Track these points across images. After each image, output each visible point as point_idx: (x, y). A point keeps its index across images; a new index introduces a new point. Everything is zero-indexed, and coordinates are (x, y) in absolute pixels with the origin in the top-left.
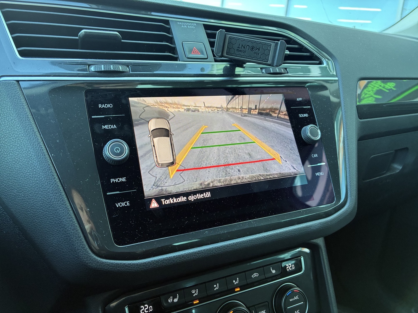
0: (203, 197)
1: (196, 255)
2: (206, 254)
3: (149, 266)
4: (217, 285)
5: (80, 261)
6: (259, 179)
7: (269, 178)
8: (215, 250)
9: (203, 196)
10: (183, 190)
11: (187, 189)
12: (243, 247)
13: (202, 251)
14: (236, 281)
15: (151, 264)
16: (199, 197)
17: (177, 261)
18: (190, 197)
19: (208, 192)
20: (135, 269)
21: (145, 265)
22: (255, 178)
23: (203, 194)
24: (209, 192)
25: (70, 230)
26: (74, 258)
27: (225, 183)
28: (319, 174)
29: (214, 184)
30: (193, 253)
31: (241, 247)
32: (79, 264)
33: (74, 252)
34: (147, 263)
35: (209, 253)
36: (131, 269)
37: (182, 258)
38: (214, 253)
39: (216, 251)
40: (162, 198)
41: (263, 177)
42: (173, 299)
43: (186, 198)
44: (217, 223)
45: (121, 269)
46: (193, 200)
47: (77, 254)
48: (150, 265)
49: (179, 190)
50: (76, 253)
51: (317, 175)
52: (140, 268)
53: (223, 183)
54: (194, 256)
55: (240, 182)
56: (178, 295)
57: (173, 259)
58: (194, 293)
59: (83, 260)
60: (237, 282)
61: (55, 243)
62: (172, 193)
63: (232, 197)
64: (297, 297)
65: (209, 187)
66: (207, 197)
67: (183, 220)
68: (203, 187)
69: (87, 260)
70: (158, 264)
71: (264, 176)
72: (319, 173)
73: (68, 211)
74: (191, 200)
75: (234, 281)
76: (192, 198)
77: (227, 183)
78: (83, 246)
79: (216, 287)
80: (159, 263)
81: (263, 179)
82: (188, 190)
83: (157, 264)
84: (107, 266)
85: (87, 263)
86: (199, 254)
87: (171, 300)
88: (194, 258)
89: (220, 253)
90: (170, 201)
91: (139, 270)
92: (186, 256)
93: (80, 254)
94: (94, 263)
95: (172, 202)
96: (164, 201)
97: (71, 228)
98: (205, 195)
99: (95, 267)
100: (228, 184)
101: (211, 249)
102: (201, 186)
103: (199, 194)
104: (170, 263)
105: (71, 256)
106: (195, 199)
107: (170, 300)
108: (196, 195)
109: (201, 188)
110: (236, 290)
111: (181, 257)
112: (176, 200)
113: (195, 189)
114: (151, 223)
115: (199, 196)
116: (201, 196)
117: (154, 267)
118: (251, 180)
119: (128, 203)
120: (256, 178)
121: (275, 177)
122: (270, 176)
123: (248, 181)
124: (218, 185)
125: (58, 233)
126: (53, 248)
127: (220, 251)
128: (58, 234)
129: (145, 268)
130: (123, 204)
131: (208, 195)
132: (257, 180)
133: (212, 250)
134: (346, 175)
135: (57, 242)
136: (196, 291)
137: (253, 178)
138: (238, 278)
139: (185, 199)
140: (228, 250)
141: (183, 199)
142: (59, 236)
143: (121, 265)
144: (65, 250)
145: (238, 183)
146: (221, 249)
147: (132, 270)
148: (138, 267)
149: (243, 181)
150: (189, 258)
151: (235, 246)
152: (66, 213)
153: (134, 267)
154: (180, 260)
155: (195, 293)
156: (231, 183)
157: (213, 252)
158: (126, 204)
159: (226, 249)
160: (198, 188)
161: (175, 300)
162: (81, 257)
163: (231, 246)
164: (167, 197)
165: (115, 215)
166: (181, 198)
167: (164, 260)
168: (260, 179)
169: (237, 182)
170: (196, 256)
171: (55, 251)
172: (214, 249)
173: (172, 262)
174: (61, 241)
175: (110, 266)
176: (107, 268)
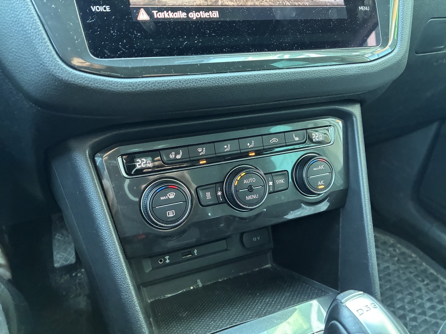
0: (209, 17)
1: (198, 82)
2: (210, 83)
3: (136, 87)
4: (227, 146)
5: (47, 70)
6: (284, 4)
7: (297, 5)
8: (222, 80)
9: (209, 15)
10: (182, 4)
11: (188, 3)
12: (258, 81)
13: (205, 78)
14: (251, 144)
15: (139, 85)
16: (203, 16)
17: (172, 86)
18: (191, 14)
19: (215, 11)
20: (118, 88)
21: (131, 85)
22: (279, 3)
23: (209, 12)
24: (217, 12)
25: (31, 29)
26: (38, 65)
27: (238, 3)
28: (364, 9)
29: (223, 2)
30: (193, 79)
31: (255, 81)
32: (45, 73)
33: (37, 58)
34: (134, 83)
35: (214, 82)
36: (114, 87)
37: (179, 84)
38: (221, 84)
39: (224, 82)
40: (154, 9)
41: (290, 3)
42: (176, 155)
43: (186, 14)
44: (226, 50)
45: (100, 86)
46: (195, 18)
47: (41, 60)
48: (139, 87)
49: (177, 2)
50: (39, 58)
51: (361, 10)
52: (125, 88)
53: (235, 3)
54: (195, 83)
55: (258, 4)
56: (181, 151)
57: (167, 83)
58: (200, 152)
59: (49, 68)
60: (251, 146)
61: (14, 48)
62: (167, 5)
63: (246, 20)
64: (322, 166)
65: (217, 5)
66: (214, 17)
67: (181, 39)
68: (209, 3)
69: (55, 69)
70: (149, 87)
71: (291, 1)
72: (363, 7)
73: (27, 5)
74: (192, 18)
75: (248, 144)
76: (194, 16)
77: (241, 3)
78: (49, 51)
79: (227, 148)
80: (149, 85)
81: (289, 4)
82: (188, 5)
83: (146, 86)
84: (82, 80)
85: (56, 73)
86: (201, 81)
87: (173, 156)
88: (194, 85)
89: (228, 84)
90: (164, 14)
91: (123, 90)
92: (185, 82)
93: (46, 60)
94: (65, 74)
95: (167, 16)
96: (157, 13)
97: (32, 27)
98: (212, 14)
99: (66, 79)
100: (243, 5)
101: (216, 77)
102: (206, 2)
103: (204, 12)
104: (164, 88)
105: (34, 63)
106: (197, 17)
107: (171, 156)
108: (199, 12)
109: (206, 4)
110: (250, 154)
111: (178, 82)
112: (173, 15)
113: (198, 4)
114: (138, 36)
115: (203, 14)
116: (206, 15)
117: (143, 89)
118: (273, 4)
119: (108, 8)
120: (281, 2)
121: (305, 4)
122: (299, 3)
123: (268, 5)
124: (230, 4)
125: (17, 33)
126: (13, 55)
127: (228, 82)
128: (16, 36)
129: (131, 89)
130: (101, 9)
131: (215, 15)
132: (282, 5)
133: (218, 79)
134: (399, 14)
135: (17, 46)
136: (203, 150)
137: (276, 2)
138: (253, 142)
139: (185, 16)
140: (239, 82)
141: (181, 15)
142: (18, 38)
143: (99, 81)
144: (26, 56)
145: (256, 5)
146: (230, 79)
147: (114, 89)
148: (123, 87)
149: (263, 3)
150: (188, 85)
151: (247, 78)
152: (24, 7)
153: (117, 86)
154: (176, 86)
155: (202, 151)
156: (247, 4)
157: (220, 82)
158: (105, 9)
159: (237, 80)
160: (202, 5)
161: (177, 156)
162: (46, 65)
163: (243, 77)
164: (160, 10)
165: (90, 20)
166: (179, 13)
167: (155, 83)
168: (286, 4)
169: (254, 3)
170: (197, 84)
171: (16, 58)
172: (220, 78)
173: (166, 87)
174: (21, 44)
175: (86, 80)
176: (82, 83)
